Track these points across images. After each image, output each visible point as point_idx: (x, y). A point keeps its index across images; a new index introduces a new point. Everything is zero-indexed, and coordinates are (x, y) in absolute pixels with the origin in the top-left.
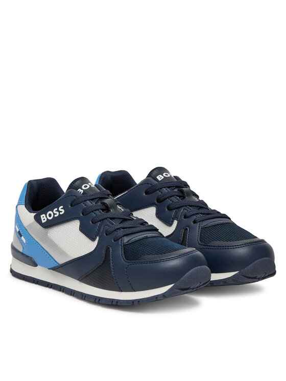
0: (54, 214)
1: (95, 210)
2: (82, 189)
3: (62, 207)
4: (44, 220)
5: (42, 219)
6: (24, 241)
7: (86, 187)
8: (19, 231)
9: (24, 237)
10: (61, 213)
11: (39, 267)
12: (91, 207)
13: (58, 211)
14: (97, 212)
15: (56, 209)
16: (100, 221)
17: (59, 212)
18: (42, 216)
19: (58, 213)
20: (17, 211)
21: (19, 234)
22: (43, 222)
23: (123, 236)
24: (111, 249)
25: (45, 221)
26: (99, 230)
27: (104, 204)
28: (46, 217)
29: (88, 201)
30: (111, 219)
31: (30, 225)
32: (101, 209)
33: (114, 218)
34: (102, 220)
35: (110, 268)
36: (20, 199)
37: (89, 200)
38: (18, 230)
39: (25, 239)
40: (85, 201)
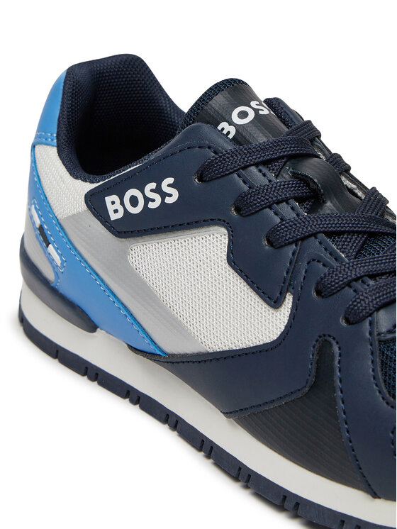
0: (147, 200)
1: (278, 202)
2: (231, 123)
3: (170, 180)
4: (116, 211)
5: (110, 208)
6: (58, 260)
7: (243, 115)
8: (41, 228)
9: (56, 249)
10: (168, 200)
11: (99, 333)
12: (262, 189)
13: (158, 190)
14: (285, 209)
15: (153, 185)
16: (296, 242)
17: (164, 195)
18: (108, 200)
19: (157, 198)
20: (34, 161)
21: (43, 236)
22: (113, 217)
23: (378, 310)
24: (336, 349)
25: (120, 215)
26: (292, 272)
27: (305, 180)
28: (122, 203)
29: (253, 169)
30: (329, 234)
31: (73, 217)
32: (297, 199)
33: (339, 233)
34: (303, 239)
35: (337, 418)
36: (42, 126)
37: (256, 165)
38: (38, 222)
39: (61, 255)
40: (244, 168)
